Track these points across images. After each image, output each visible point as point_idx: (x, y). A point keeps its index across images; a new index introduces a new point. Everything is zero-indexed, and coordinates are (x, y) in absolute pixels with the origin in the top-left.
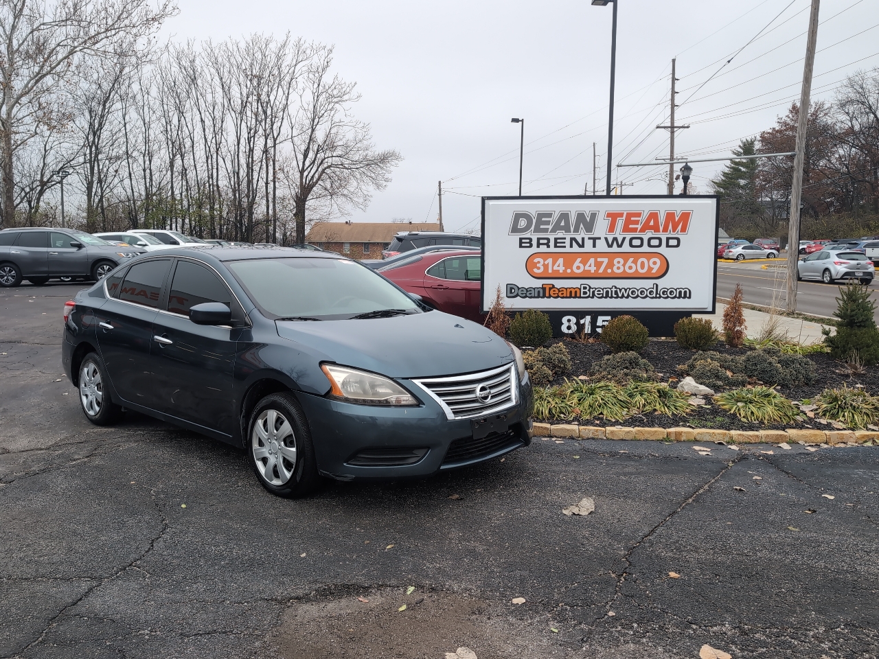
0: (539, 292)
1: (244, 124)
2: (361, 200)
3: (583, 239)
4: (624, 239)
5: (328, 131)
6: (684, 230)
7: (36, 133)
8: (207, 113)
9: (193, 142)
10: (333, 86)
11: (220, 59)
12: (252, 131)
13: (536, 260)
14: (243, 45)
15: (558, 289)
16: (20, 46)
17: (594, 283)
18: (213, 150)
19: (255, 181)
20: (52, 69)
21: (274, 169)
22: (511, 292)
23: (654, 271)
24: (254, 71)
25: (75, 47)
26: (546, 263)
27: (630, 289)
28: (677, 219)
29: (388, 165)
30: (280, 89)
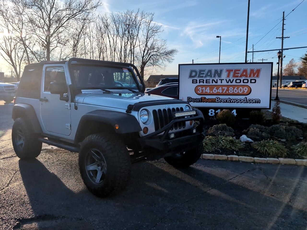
0: (200, 100)
1: (123, 42)
2: (163, 67)
3: (217, 80)
4: (233, 80)
5: (152, 43)
6: (258, 76)
7: (57, 46)
8: (111, 38)
9: (106, 48)
10: (154, 27)
11: (116, 19)
12: (126, 44)
13: (199, 88)
14: (123, 15)
15: (207, 99)
16: (53, 18)
17: (221, 97)
18: (113, 51)
19: (127, 61)
20: (62, 25)
21: (133, 56)
22: (189, 100)
23: (245, 92)
24: (127, 23)
25: (69, 18)
26: (202, 89)
27: (235, 99)
28: (255, 72)
29: (173, 54)
30: (136, 29)
